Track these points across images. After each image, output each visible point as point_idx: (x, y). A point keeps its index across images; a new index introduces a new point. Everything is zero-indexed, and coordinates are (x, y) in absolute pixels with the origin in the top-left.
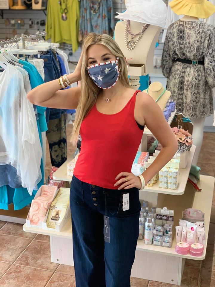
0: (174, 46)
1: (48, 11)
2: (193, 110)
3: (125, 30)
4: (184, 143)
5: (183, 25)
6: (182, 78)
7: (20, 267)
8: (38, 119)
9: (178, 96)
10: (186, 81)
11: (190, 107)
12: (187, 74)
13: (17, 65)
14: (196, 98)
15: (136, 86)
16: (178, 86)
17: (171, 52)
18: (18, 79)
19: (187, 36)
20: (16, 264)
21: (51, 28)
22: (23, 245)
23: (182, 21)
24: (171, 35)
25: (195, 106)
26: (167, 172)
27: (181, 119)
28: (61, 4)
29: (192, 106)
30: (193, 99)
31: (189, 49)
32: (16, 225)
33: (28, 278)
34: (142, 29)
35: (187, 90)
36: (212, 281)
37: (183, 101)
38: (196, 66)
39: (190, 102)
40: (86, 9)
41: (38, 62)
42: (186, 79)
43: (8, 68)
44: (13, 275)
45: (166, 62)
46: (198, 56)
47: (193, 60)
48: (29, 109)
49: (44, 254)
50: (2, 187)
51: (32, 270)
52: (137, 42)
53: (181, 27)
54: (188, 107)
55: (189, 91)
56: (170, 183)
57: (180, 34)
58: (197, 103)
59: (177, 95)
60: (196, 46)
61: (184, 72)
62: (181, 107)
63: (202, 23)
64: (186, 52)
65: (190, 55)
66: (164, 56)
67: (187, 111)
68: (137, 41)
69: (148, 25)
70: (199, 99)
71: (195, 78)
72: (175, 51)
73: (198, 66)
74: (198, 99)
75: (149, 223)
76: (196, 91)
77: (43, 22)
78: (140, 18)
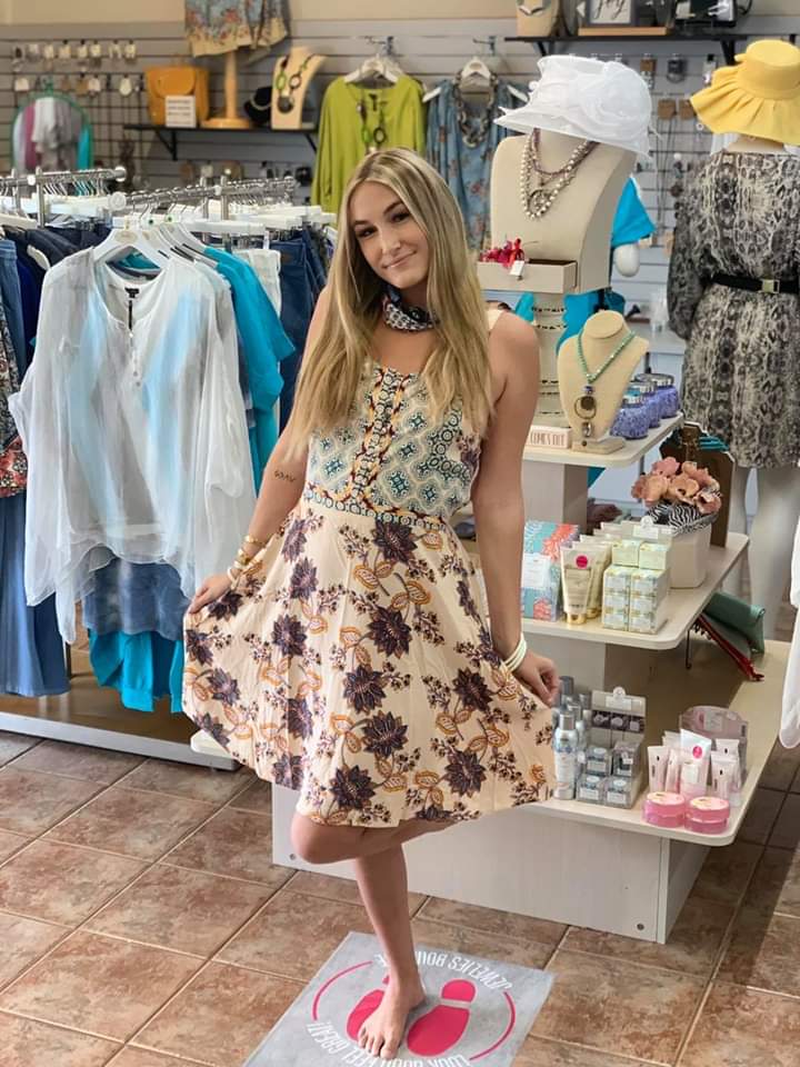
0: (705, 231)
1: (323, 139)
2: (763, 440)
3: (523, 161)
4: (691, 503)
5: (732, 167)
6: (728, 337)
7: (176, 871)
8: (253, 425)
9: (715, 395)
10: (740, 345)
11: (750, 429)
12: (743, 321)
13: (198, 260)
14: (774, 400)
15: (552, 328)
16: (713, 363)
17: (696, 253)
18: (198, 298)
19: (745, 200)
20: (167, 863)
21: (330, 191)
22: (192, 818)
23: (729, 154)
24: (696, 198)
25: (767, 427)
26: (628, 577)
27: (694, 440)
28: (364, 113)
29: (759, 427)
30: (761, 402)
31: (751, 242)
32: (176, 767)
33: (198, 899)
34: (574, 156)
35: (742, 373)
36: (767, 940)
37: (731, 410)
38: (775, 297)
39: (751, 414)
40: (445, 132)
41: (263, 257)
42: (741, 337)
43: (171, 266)
44: (154, 890)
45: (681, 286)
46: (780, 265)
47: (763, 277)
48: (228, 392)
49: (252, 842)
50: (138, 635)
51: (213, 881)
52: (556, 195)
53: (726, 171)
54: (745, 429)
55: (748, 376)
56: (637, 613)
57: (721, 196)
58: (774, 416)
59: (712, 392)
60: (771, 231)
61: (735, 317)
62: (725, 431)
63: (794, 158)
64: (742, 250)
65: (754, 263)
66: (675, 268)
67: (744, 441)
68: (556, 192)
69: (592, 146)
70: (783, 406)
71: (770, 335)
72: (706, 251)
73: (779, 297)
74: (778, 403)
75: (567, 732)
76: (772, 378)
77: (304, 172)
78: (567, 122)
